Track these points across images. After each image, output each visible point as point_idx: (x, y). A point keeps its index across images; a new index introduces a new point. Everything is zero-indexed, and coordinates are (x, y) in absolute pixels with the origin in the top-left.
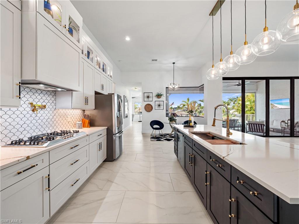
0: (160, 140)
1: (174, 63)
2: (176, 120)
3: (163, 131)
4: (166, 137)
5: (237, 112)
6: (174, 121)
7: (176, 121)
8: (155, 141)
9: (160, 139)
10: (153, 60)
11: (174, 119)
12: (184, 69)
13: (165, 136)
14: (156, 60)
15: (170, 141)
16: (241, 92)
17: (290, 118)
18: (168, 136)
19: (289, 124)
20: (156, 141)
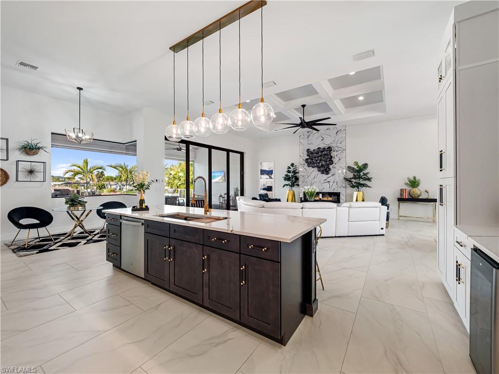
0: (47, 250)
1: (80, 89)
2: (86, 202)
3: (53, 229)
4: (60, 242)
5: (168, 186)
6: (81, 205)
7: (86, 204)
8: (32, 254)
9: (45, 247)
10: (21, 64)
11: (80, 201)
12: (99, 107)
13: (55, 239)
14: (35, 68)
15: (76, 246)
16: (185, 159)
17: (226, 192)
18: (62, 238)
19: (226, 198)
20: (37, 253)
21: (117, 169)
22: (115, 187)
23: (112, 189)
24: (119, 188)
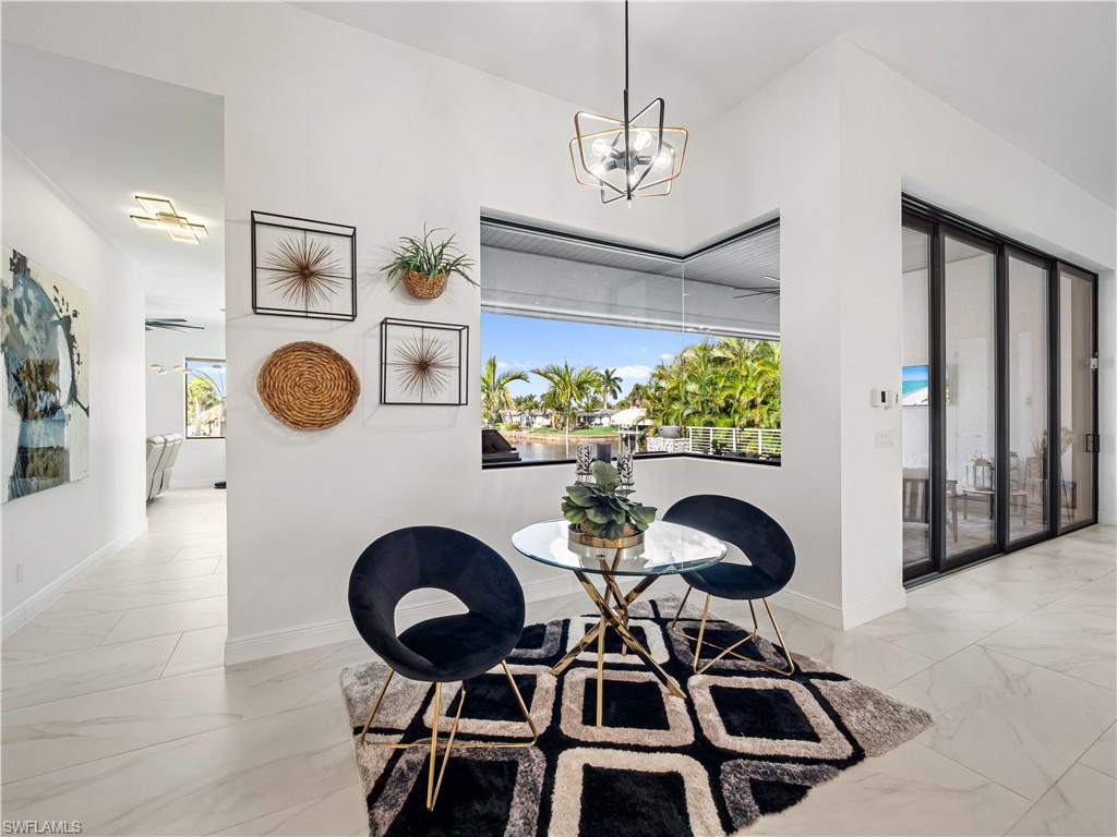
21: (550, 378)
22: (518, 419)
23: (514, 423)
24: (525, 422)
